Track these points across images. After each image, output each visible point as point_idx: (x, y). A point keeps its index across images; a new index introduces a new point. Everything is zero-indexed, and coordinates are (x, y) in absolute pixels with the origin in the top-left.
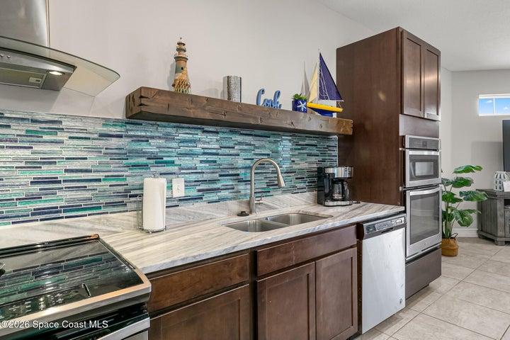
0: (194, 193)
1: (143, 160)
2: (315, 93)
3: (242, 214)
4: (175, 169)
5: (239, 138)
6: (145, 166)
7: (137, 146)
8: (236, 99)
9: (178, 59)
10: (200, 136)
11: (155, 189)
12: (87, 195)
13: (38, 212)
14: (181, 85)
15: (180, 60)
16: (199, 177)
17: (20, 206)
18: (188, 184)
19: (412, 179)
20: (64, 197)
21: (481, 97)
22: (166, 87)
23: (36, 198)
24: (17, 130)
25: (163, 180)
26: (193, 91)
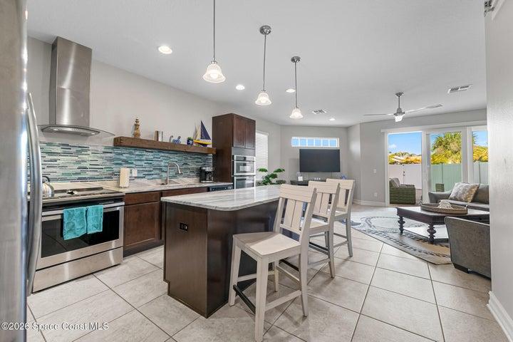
0: (142, 175)
1: (120, 162)
2: (199, 137)
3: (163, 184)
4: (134, 166)
5: (163, 154)
6: (121, 164)
7: (118, 157)
8: (160, 140)
9: (136, 125)
10: (145, 153)
11: (125, 172)
12: (98, 174)
13: (79, 179)
14: (136, 135)
15: (137, 126)
16: (144, 169)
17: (73, 177)
18: (139, 172)
19: (237, 172)
20: (89, 174)
21: (294, 138)
22: (131, 136)
23: (80, 174)
24: (73, 150)
25: (128, 169)
26: (141, 137)
